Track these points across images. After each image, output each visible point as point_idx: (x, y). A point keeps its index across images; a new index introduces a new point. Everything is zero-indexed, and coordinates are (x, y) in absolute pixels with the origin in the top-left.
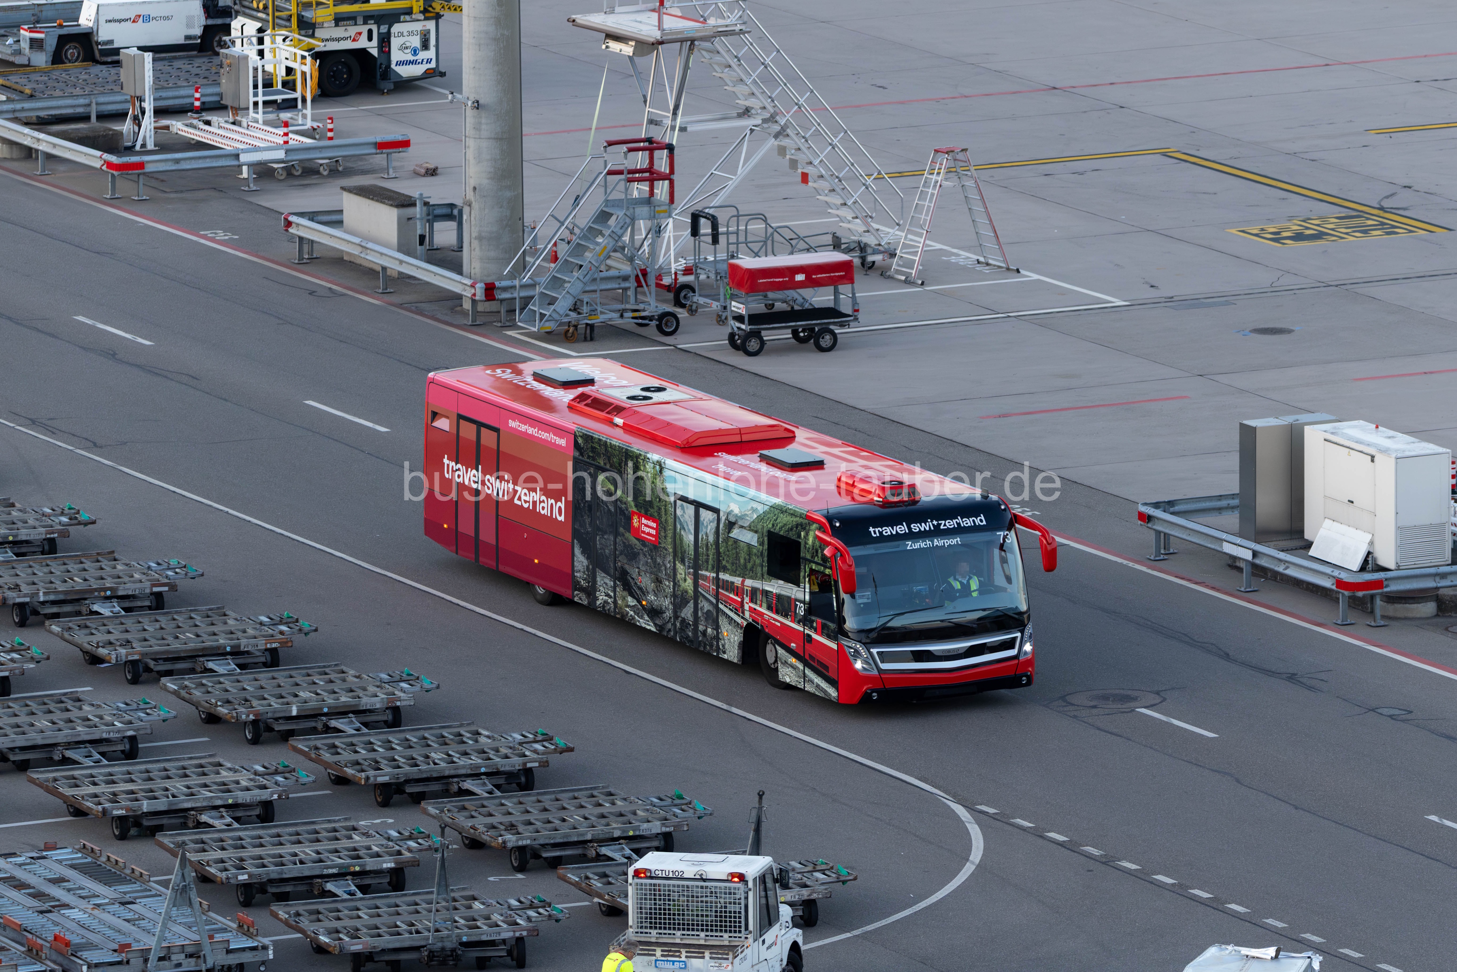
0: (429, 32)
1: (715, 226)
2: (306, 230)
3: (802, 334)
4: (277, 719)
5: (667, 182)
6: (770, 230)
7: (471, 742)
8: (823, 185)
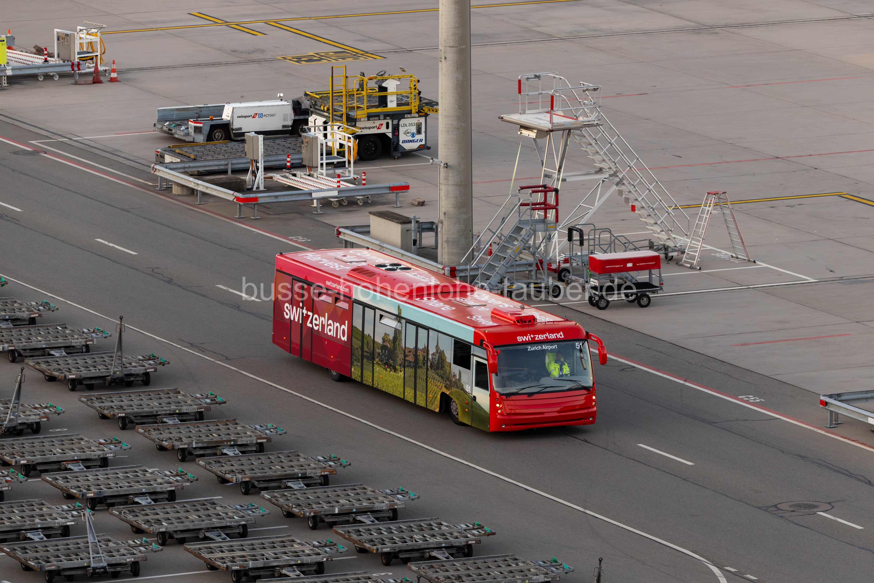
0: (421, 124)
1: (581, 236)
2: (349, 236)
4: (327, 515)
5: (554, 210)
6: (613, 238)
7: (437, 529)
8: (644, 212)
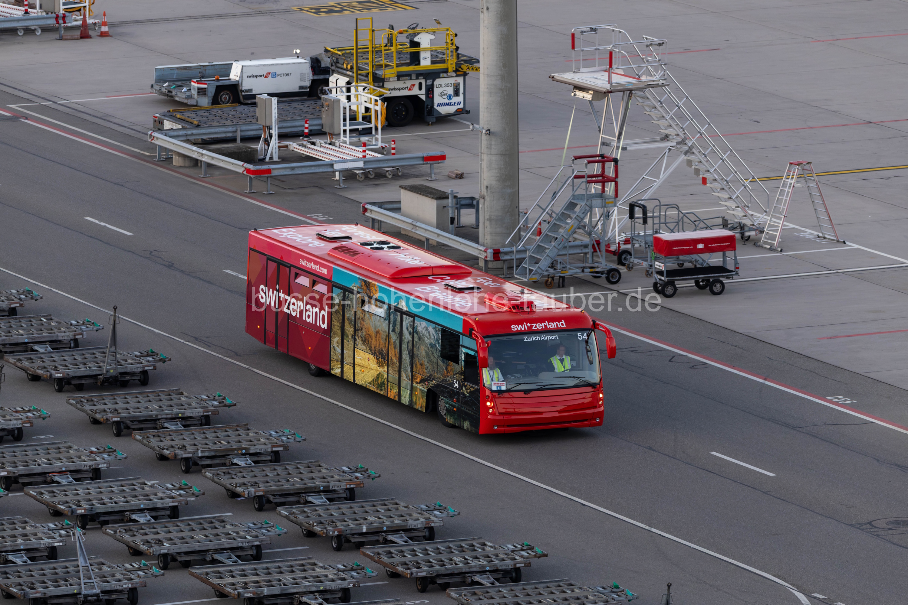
0: (459, 84)
1: (645, 212)
2: (377, 214)
3: (701, 284)
4: (353, 535)
5: (613, 183)
6: (681, 215)
7: (480, 550)
8: (716, 185)
